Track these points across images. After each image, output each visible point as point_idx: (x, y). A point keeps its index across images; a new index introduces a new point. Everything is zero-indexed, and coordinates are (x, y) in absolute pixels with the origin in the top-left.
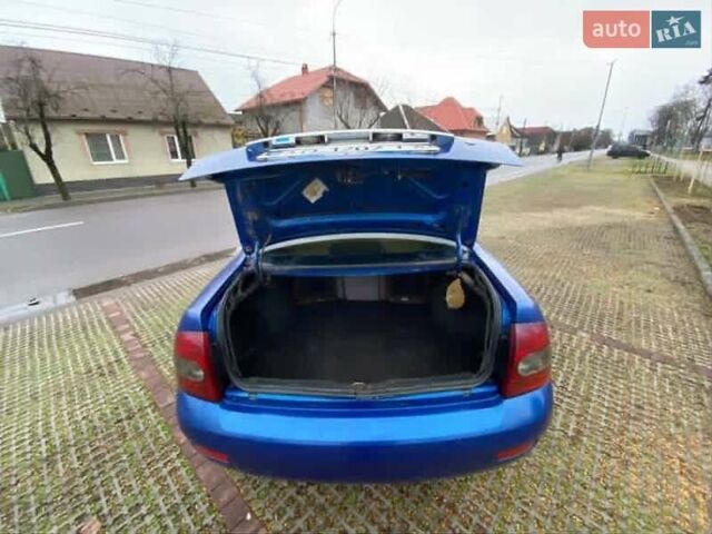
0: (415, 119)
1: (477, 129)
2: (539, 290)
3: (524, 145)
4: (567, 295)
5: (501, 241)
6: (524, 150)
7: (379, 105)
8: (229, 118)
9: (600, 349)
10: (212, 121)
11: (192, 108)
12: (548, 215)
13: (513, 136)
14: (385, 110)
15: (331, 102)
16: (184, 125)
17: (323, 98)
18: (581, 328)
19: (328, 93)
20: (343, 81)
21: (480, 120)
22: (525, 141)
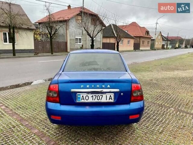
0: (118, 31)
1: (146, 36)
2: (161, 96)
3: (168, 44)
4: (170, 98)
5: (151, 81)
6: (168, 47)
7: (102, 24)
8: (33, 26)
9: (176, 113)
10: (26, 27)
11: (18, 21)
12: (172, 73)
13: (163, 40)
14: (105, 26)
15: (80, 21)
16: (14, 28)
17: (77, 20)
18: (172, 107)
19: (79, 18)
20: (87, 13)
21: (148, 32)
22: (169, 42)
